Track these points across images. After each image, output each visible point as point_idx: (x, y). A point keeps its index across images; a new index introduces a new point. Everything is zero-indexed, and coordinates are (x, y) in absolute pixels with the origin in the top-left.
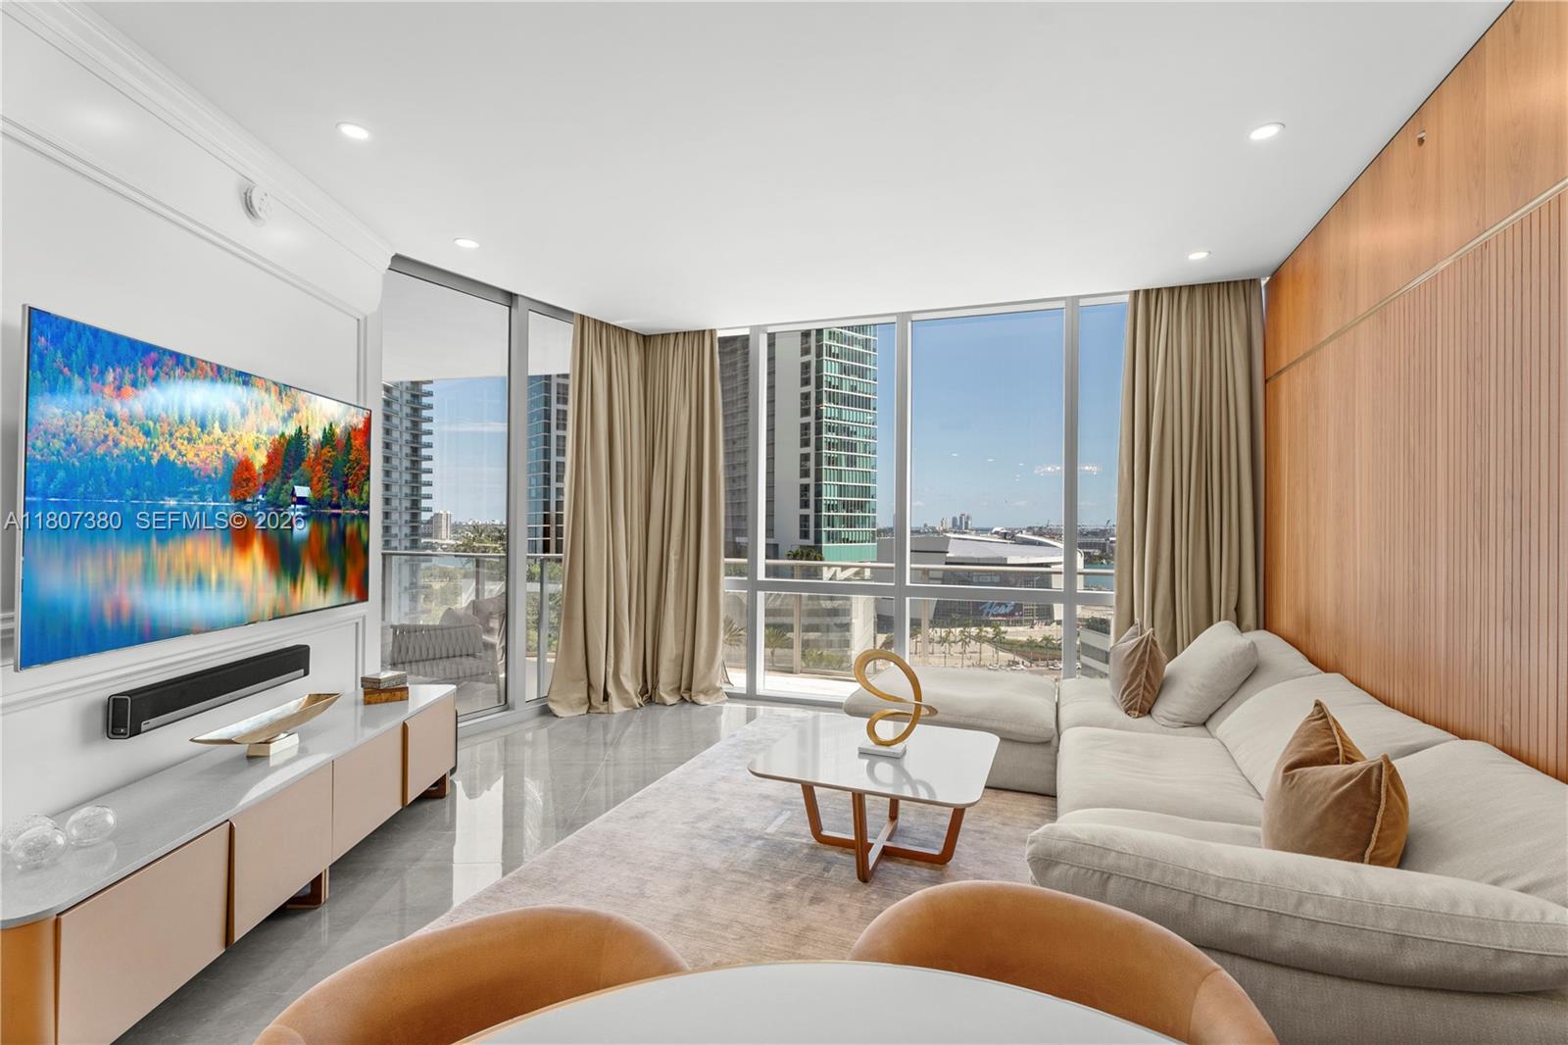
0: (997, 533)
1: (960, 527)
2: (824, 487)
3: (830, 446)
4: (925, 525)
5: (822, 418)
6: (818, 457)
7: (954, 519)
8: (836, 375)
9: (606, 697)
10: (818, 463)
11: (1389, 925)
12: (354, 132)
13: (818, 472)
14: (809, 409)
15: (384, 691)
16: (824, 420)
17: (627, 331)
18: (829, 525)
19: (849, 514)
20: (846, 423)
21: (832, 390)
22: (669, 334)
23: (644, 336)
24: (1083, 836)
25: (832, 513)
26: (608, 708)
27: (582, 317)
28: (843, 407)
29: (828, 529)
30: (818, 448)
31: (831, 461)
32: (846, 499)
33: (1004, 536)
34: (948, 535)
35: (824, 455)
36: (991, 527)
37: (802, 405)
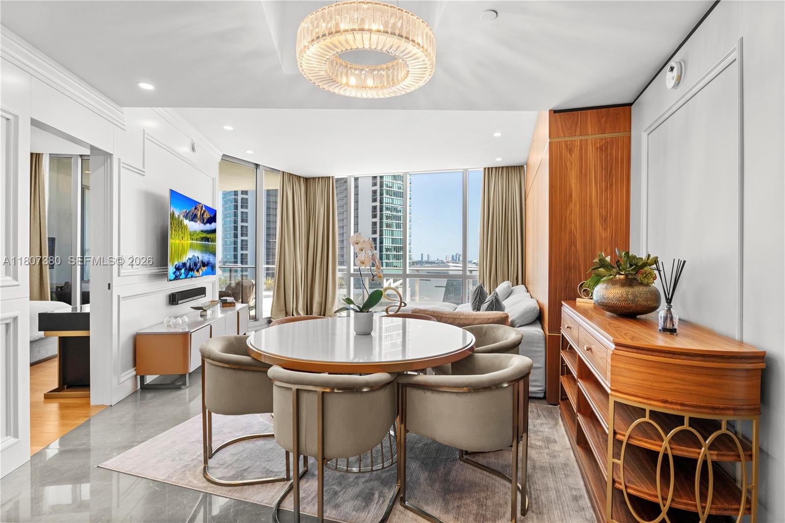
0: (474, 263)
1: (456, 260)
2: (384, 239)
3: (388, 217)
4: (438, 259)
5: (383, 203)
6: (381, 223)
7: (453, 256)
8: (391, 181)
10: (381, 227)
11: (473, 317)
12: (228, 128)
13: (381, 231)
14: (376, 198)
15: (229, 303)
16: (384, 204)
17: (299, 176)
18: (387, 259)
19: (397, 253)
20: (396, 206)
21: (388, 188)
22: (316, 178)
23: (306, 178)
24: (422, 309)
25: (388, 253)
27: (283, 172)
28: (394, 198)
29: (386, 261)
30: (381, 219)
31: (388, 226)
32: (396, 245)
34: (449, 264)
35: (384, 222)
37: (373, 196)
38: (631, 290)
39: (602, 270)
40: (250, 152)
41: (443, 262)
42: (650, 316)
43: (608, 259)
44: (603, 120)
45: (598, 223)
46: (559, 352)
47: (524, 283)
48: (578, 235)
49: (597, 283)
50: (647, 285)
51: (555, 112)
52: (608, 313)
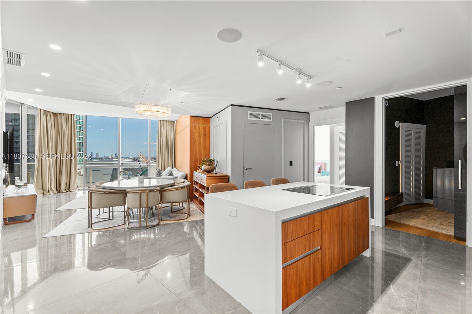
0: (131, 158)
4: (105, 156)
9: (48, 192)
17: (50, 112)
22: (62, 114)
23: (54, 113)
26: (49, 194)
33: (134, 160)
34: (114, 159)
36: (129, 157)
38: (210, 166)
39: (204, 162)
40: (30, 100)
41: (108, 158)
42: (213, 172)
43: (205, 159)
44: (204, 121)
45: (202, 149)
46: (193, 185)
47: (175, 167)
48: (197, 152)
49: (202, 165)
50: (213, 165)
51: (192, 116)
52: (205, 172)
